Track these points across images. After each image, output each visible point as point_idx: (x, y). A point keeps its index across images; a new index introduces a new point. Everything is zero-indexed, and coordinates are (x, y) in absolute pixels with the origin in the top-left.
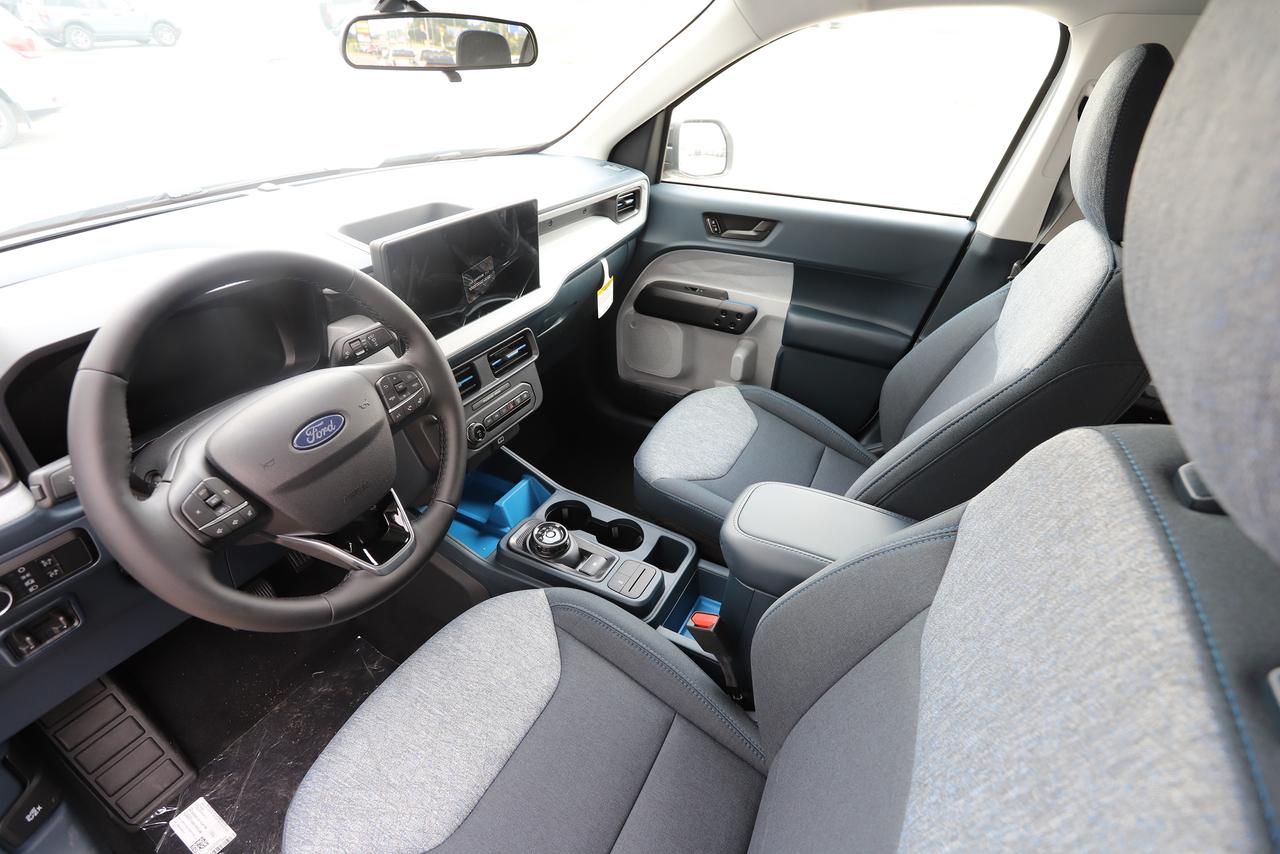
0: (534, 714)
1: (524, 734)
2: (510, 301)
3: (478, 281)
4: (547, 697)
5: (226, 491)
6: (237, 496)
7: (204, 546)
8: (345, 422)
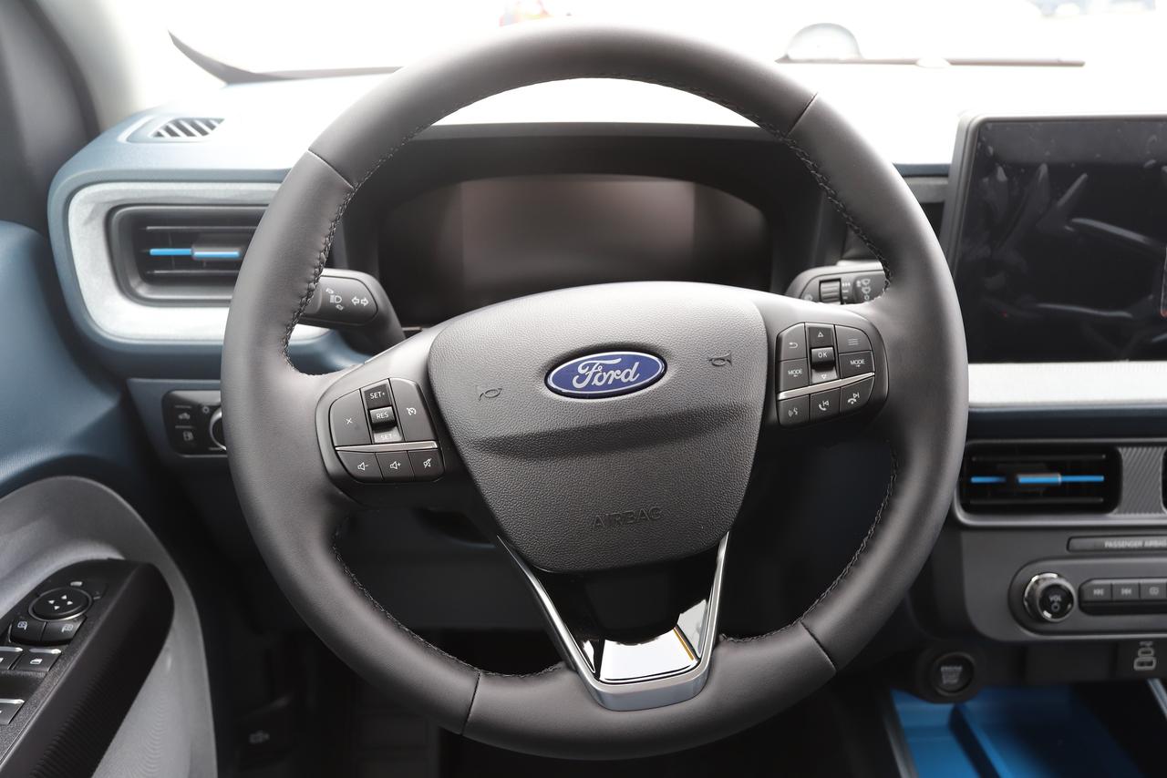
5: (411, 411)
6: (427, 429)
7: (333, 479)
8: (661, 376)
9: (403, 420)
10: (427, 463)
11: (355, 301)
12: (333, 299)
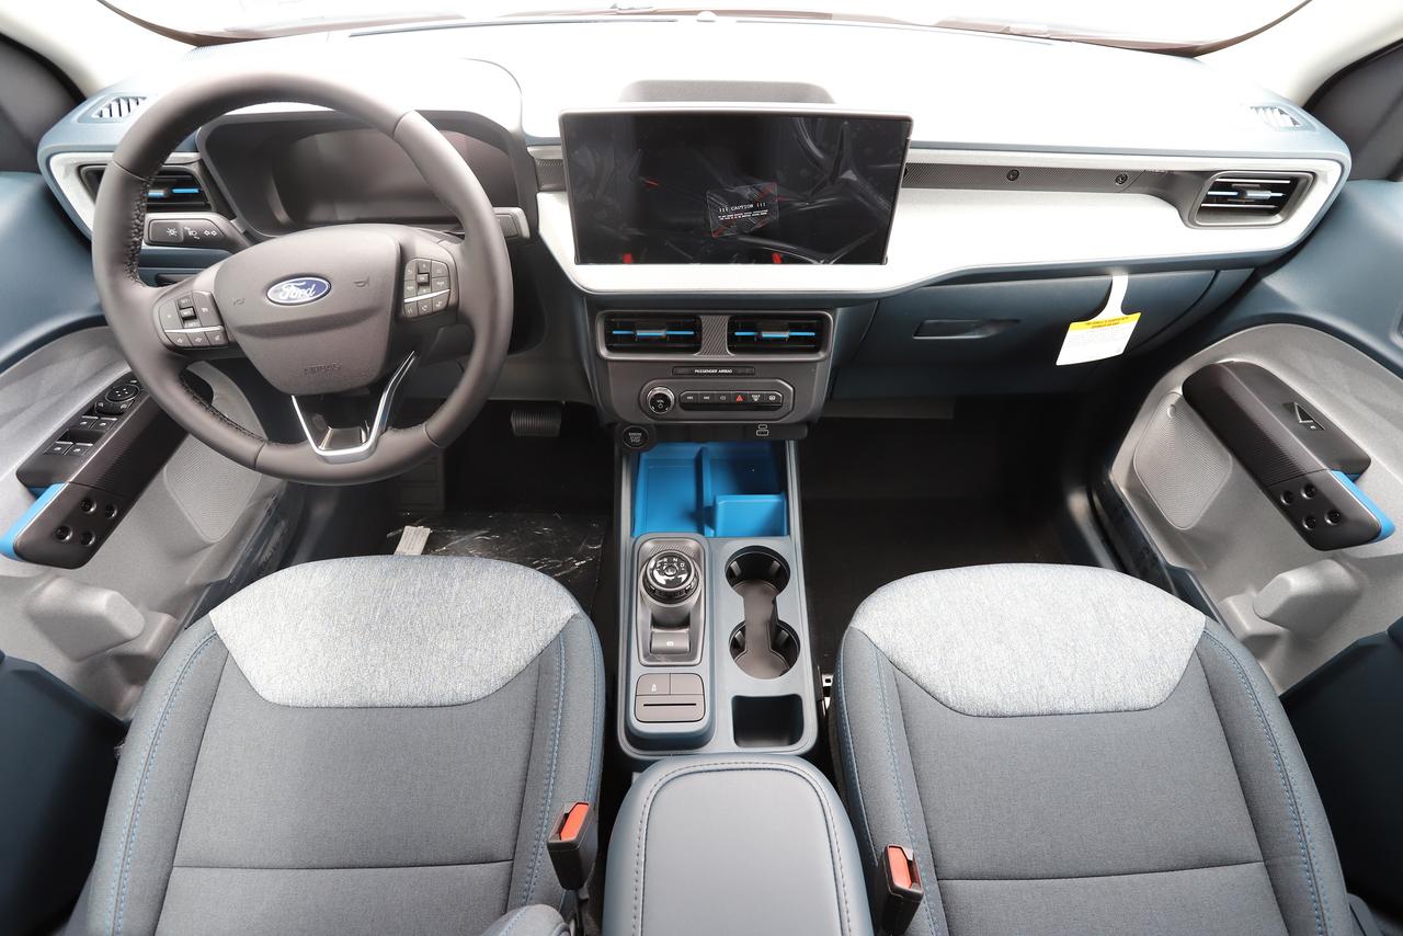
0: (421, 699)
1: (397, 704)
2: (810, 263)
3: (737, 212)
4: (446, 700)
5: (204, 310)
6: (214, 318)
7: (168, 347)
8: (327, 293)
9: (199, 315)
10: (217, 338)
11: (207, 233)
12: (191, 233)
